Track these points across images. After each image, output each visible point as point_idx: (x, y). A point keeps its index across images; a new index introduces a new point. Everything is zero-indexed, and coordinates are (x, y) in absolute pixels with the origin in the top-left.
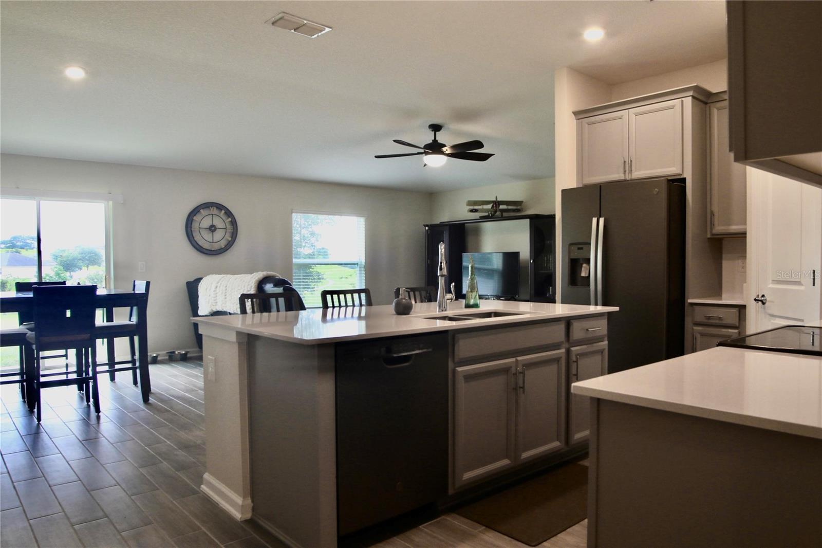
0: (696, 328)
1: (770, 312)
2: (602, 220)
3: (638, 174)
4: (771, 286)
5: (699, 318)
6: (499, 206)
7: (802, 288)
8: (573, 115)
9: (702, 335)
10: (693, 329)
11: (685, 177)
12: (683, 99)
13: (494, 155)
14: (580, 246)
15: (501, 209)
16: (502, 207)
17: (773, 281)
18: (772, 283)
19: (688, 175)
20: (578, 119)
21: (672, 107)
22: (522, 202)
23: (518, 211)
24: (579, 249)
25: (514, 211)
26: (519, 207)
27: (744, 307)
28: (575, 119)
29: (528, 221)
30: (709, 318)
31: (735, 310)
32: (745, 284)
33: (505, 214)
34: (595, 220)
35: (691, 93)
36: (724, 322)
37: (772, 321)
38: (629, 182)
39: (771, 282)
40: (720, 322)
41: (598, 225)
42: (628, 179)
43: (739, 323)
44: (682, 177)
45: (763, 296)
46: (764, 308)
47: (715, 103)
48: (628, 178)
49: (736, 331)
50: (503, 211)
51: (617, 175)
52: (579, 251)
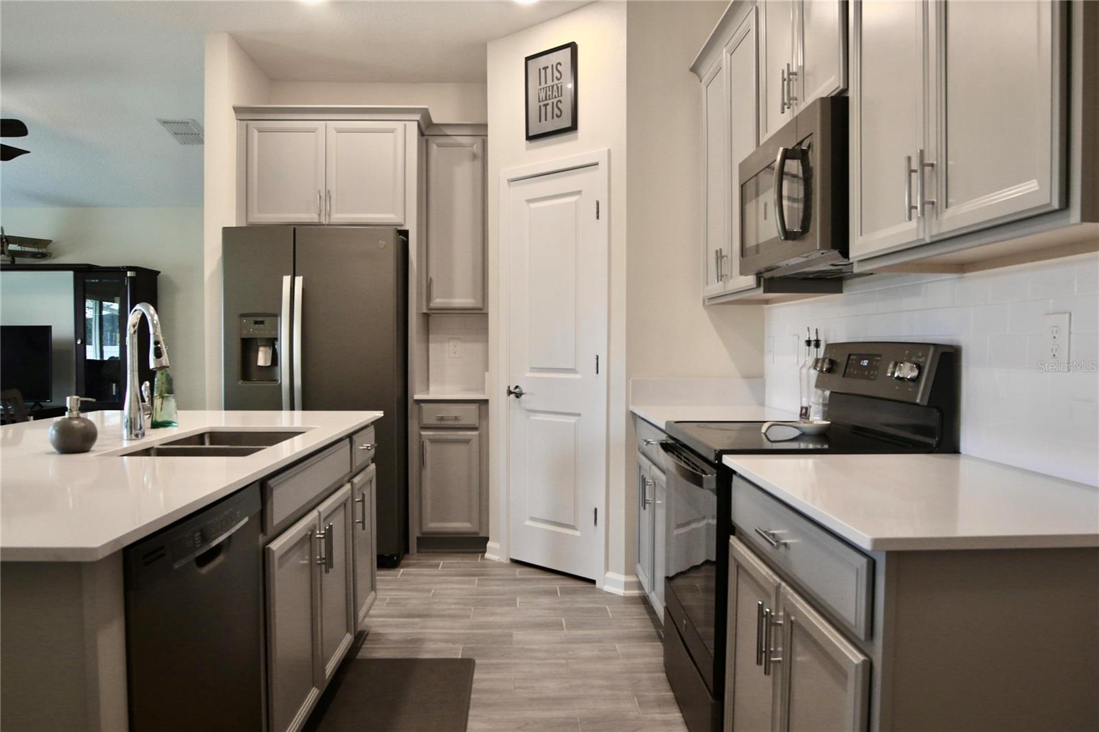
0: (423, 433)
1: (530, 406)
2: (299, 281)
3: (338, 217)
4: (528, 374)
5: (429, 419)
6: (8, 245)
7: (578, 376)
8: (233, 111)
9: (434, 441)
10: (420, 435)
11: (407, 229)
12: (407, 123)
13: (29, 152)
14: (259, 319)
15: (10, 251)
16: (12, 247)
17: (532, 368)
18: (530, 372)
19: (412, 227)
20: (240, 120)
21: (392, 131)
22: (50, 242)
23: (44, 256)
24: (256, 323)
25: (34, 255)
26: (44, 250)
27: (486, 402)
28: (235, 118)
29: (70, 274)
30: (442, 419)
31: (474, 407)
32: (486, 373)
33: (18, 261)
34: (287, 280)
35: (418, 117)
36: (461, 423)
37: (532, 418)
38: (326, 227)
39: (529, 369)
40: (456, 423)
41: (291, 288)
42: (324, 223)
43: (479, 424)
44: (403, 228)
45: (517, 387)
46: (519, 403)
47: (435, 137)
48: (323, 221)
49: (475, 433)
50: (14, 254)
51: (306, 215)
52: (257, 325)
